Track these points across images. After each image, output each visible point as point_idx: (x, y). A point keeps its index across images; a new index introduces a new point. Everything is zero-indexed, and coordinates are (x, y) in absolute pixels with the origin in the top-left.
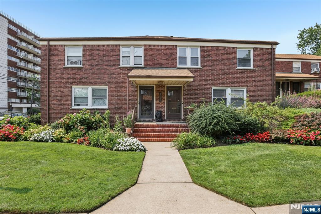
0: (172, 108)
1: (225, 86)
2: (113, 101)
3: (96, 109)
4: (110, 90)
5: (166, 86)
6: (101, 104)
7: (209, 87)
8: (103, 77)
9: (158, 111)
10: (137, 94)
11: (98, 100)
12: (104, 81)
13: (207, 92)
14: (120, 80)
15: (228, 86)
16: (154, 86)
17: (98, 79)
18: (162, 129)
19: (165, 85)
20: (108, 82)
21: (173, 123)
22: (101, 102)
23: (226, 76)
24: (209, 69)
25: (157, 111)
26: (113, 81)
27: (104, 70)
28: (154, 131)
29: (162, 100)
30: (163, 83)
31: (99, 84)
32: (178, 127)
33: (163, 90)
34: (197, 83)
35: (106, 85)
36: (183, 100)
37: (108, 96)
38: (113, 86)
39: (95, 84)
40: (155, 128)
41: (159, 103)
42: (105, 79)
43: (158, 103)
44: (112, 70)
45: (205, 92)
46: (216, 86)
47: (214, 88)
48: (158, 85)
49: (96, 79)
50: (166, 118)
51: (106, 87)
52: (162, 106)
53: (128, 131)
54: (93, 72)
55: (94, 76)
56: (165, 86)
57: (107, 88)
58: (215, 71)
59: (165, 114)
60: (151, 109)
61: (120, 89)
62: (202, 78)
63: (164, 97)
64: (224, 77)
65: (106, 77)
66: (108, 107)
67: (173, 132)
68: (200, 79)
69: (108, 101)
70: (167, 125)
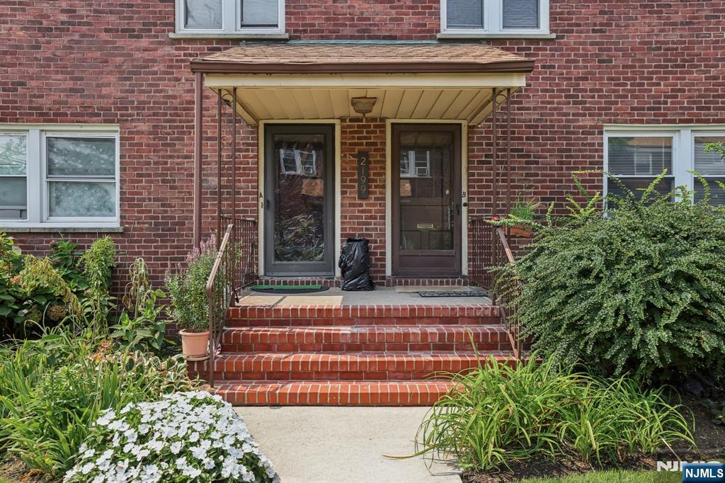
0: (419, 227)
1: (665, 121)
2: (145, 195)
3: (66, 233)
4: (130, 145)
5: (388, 123)
6: (88, 211)
7: (592, 127)
8: (98, 86)
9: (351, 240)
10: (257, 163)
11: (77, 192)
12: (103, 103)
13: (580, 151)
14: (174, 97)
15: (681, 121)
16: (333, 126)
17: (71, 90)
18: (372, 335)
19: (383, 120)
20: (119, 109)
21: (423, 295)
22: (89, 198)
23: (671, 73)
24: (592, 44)
25: (349, 240)
26: (144, 103)
27: (100, 49)
28: (331, 345)
29: (370, 187)
30: (375, 112)
31: (78, 118)
32: (450, 318)
33: (375, 144)
34: (535, 109)
35: (112, 121)
36: (469, 187)
37: (123, 169)
38: (144, 127)
39: (56, 116)
40: (333, 329)
41: (358, 201)
42: (105, 91)
43: (350, 205)
44: (138, 50)
45: (569, 150)
46: (625, 122)
47: (612, 131)
48: (352, 120)
49: (64, 90)
50: (389, 272)
51: (113, 131)
52: (371, 217)
53: (193, 345)
54: (48, 59)
55: (54, 77)
56: (384, 126)
57: (117, 136)
58: (621, 50)
59: (384, 254)
60: (322, 230)
61: (178, 139)
62: (558, 85)
63: (380, 174)
64: (661, 79)
65: (108, 85)
66: (122, 224)
67: (424, 347)
68: (547, 91)
69: (122, 193)
70: (396, 309)
